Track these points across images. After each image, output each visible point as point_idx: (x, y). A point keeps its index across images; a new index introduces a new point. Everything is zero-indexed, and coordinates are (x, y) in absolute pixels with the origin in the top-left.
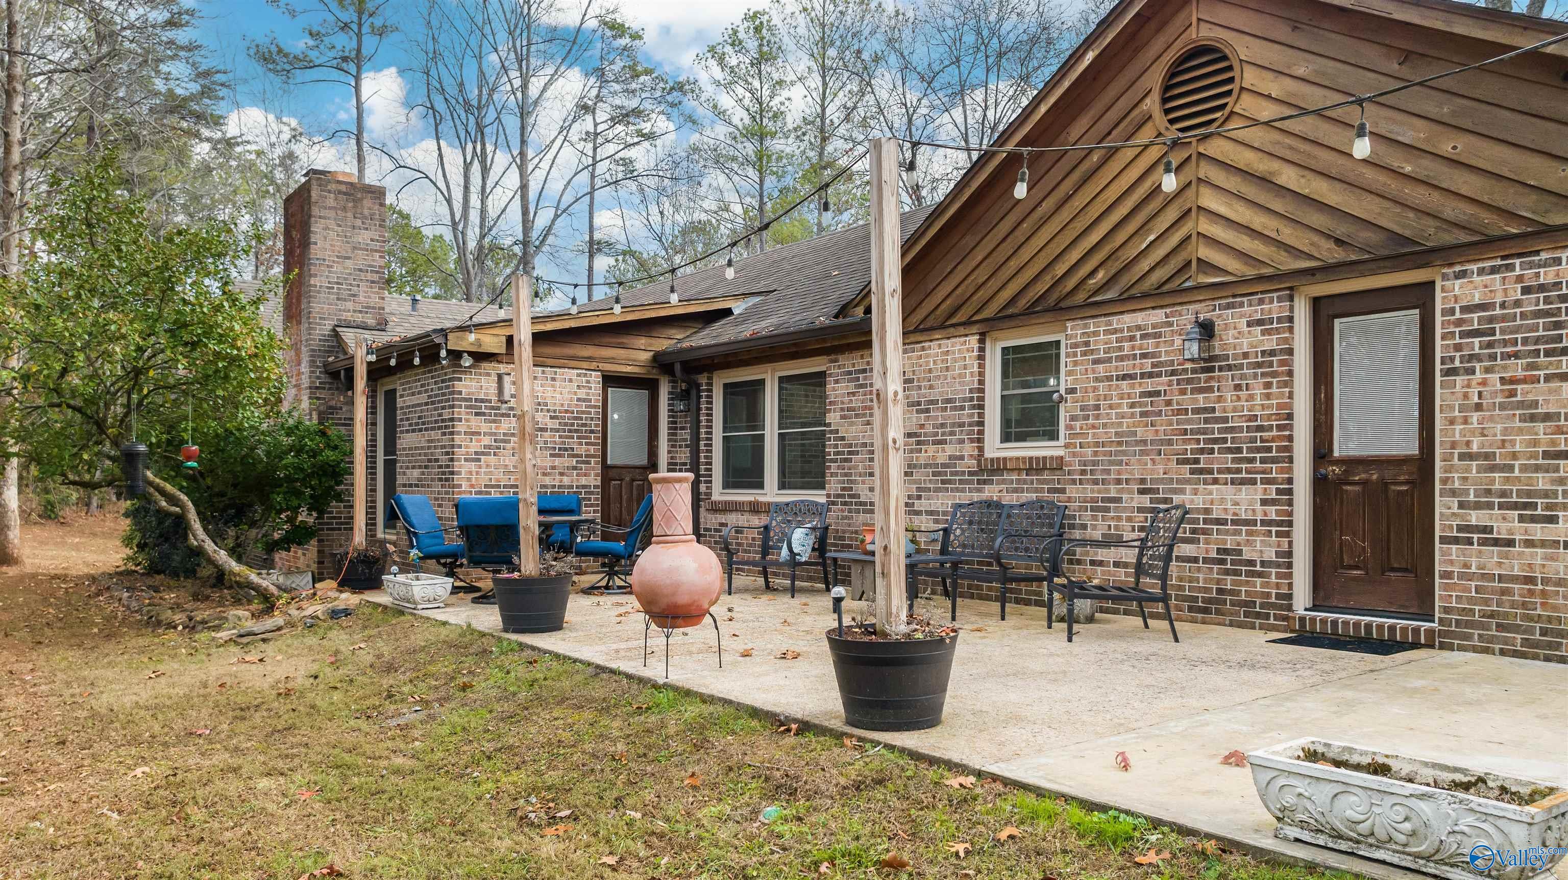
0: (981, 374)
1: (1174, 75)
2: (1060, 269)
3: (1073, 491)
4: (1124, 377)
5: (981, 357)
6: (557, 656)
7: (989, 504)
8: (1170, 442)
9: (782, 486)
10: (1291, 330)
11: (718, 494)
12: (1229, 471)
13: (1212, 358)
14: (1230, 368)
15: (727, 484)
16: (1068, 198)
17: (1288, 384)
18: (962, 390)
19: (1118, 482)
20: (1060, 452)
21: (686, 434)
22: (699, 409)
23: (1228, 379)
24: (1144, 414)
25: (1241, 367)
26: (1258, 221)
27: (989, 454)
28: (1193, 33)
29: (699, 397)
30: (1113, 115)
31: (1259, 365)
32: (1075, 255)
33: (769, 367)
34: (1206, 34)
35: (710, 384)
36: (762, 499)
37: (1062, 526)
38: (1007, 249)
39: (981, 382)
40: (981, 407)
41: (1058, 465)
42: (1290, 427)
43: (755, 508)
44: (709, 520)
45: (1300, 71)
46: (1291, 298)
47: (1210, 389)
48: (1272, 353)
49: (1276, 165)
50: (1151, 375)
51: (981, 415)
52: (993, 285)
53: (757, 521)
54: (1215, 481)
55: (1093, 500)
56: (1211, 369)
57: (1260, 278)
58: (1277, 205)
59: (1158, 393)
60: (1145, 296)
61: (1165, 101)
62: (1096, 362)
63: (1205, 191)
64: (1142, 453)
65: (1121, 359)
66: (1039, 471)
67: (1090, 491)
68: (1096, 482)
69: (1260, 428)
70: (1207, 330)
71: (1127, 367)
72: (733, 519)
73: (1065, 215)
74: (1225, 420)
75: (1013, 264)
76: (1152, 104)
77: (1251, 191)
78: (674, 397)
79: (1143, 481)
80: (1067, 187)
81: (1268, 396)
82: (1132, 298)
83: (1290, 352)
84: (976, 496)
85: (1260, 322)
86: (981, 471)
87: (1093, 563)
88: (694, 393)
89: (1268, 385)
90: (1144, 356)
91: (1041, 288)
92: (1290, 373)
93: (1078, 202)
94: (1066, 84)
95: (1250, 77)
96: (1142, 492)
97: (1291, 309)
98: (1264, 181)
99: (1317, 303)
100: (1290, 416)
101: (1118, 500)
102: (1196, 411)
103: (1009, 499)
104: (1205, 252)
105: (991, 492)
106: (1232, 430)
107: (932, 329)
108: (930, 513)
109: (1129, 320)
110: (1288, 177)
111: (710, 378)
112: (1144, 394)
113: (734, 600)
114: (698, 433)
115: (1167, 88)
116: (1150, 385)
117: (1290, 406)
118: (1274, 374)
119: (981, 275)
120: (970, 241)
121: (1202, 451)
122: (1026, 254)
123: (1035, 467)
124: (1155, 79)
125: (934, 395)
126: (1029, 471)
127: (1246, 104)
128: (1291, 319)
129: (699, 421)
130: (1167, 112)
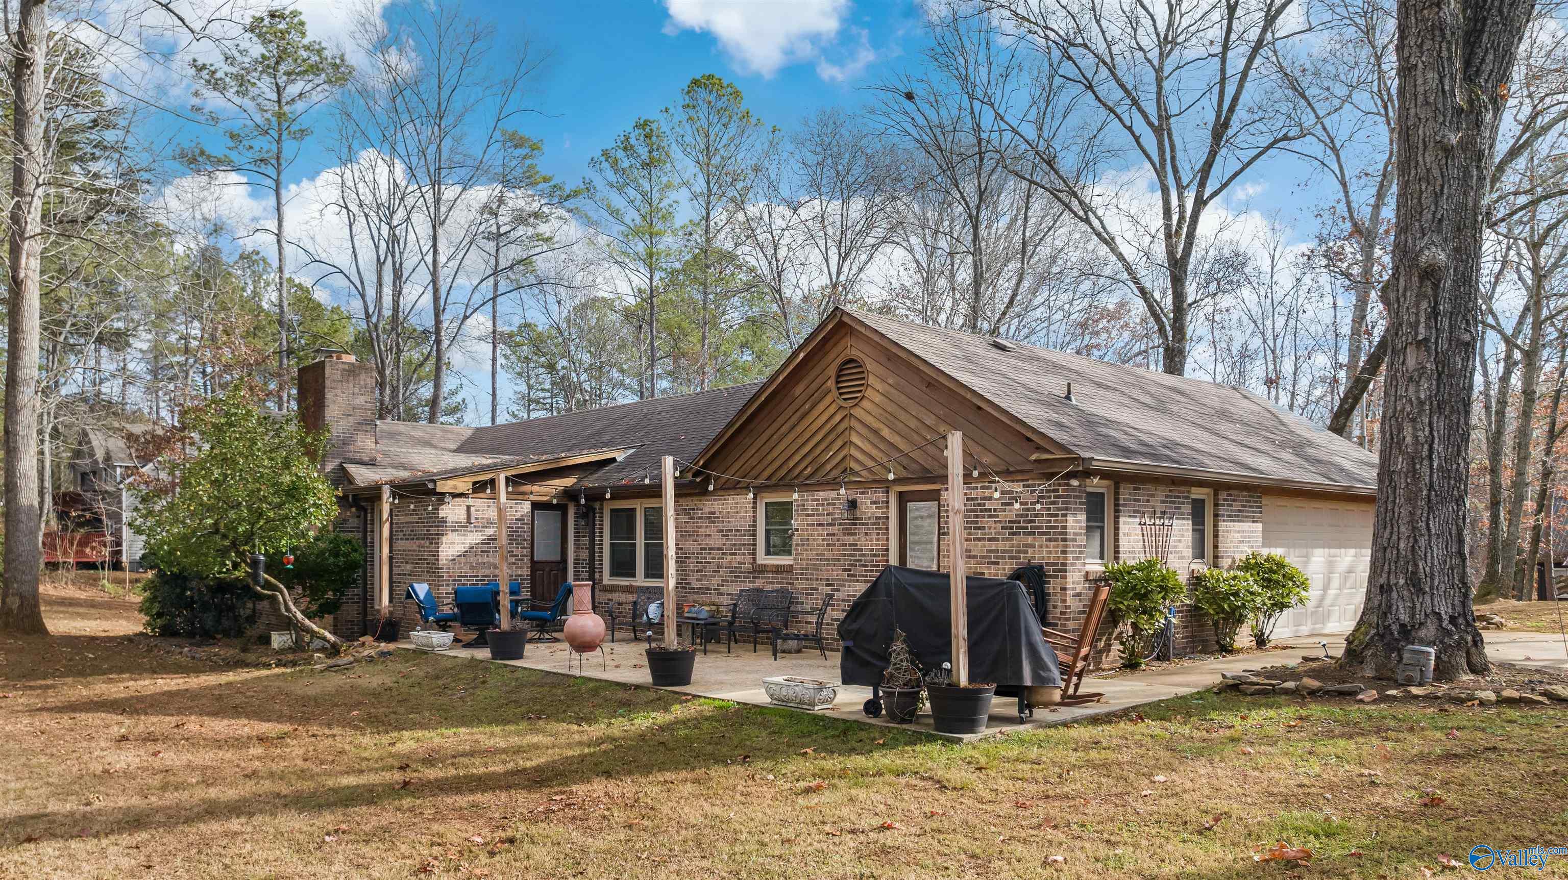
0: (754, 517)
1: (841, 370)
2: (791, 464)
3: (798, 584)
4: (819, 525)
5: (754, 507)
6: (526, 669)
7: (758, 590)
8: (839, 560)
9: (647, 576)
10: (888, 507)
11: (607, 580)
12: (863, 576)
13: (857, 519)
14: (863, 524)
15: (613, 574)
16: (795, 426)
17: (887, 534)
18: (745, 525)
19: (817, 579)
20: (792, 563)
21: (586, 540)
22: (594, 525)
23: (862, 530)
24: (828, 545)
25: (867, 524)
26: (874, 452)
27: (759, 562)
28: (848, 351)
29: (594, 517)
30: (814, 386)
31: (874, 524)
32: (797, 458)
33: (639, 501)
34: (854, 353)
35: (602, 509)
36: (634, 584)
37: (791, 603)
38: (766, 449)
39: (755, 521)
40: (755, 535)
41: (789, 569)
42: (887, 555)
43: (630, 590)
44: (602, 597)
45: (891, 381)
46: (888, 492)
47: (855, 534)
48: (879, 518)
49: (881, 426)
50: (831, 525)
51: (755, 540)
52: (761, 467)
53: (631, 598)
54: (858, 581)
55: (806, 589)
56: (855, 524)
57: (875, 481)
58: (882, 446)
59: (833, 534)
60: (828, 483)
61: (838, 382)
62: (807, 515)
63: (853, 433)
64: (828, 565)
65: (818, 515)
66: (782, 572)
67: (805, 584)
68: (807, 579)
69: (875, 555)
70: (853, 504)
71: (821, 519)
72: (616, 596)
73: (792, 436)
74: (861, 550)
75: (770, 458)
76: (831, 383)
77: (871, 436)
78: (578, 516)
79: (828, 580)
80: (794, 419)
81: (878, 540)
82: (822, 484)
83: (887, 518)
84: (751, 585)
85: (875, 503)
86: (753, 572)
87: (807, 622)
88: (591, 514)
89: (878, 534)
90: (828, 514)
91: (783, 472)
92: (887, 529)
93: (799, 429)
94: (791, 367)
95: (872, 380)
96: (827, 585)
97: (888, 497)
98: (876, 432)
99: (901, 494)
100: (887, 550)
101: (817, 589)
102: (850, 545)
103: (768, 588)
104: (853, 465)
105: (759, 583)
106: (864, 555)
107: (729, 489)
108: (728, 594)
109: (822, 495)
110: (886, 432)
111: (602, 505)
112: (828, 534)
113: (616, 646)
114: (594, 540)
115: (838, 376)
116: (831, 530)
117: (887, 545)
118: (880, 529)
119: (754, 462)
120: (748, 441)
121: (852, 565)
122: (775, 453)
123: (780, 570)
124: (832, 371)
125: (731, 526)
126: (777, 572)
127: (869, 393)
128: (887, 502)
129: (594, 533)
130: (839, 388)
